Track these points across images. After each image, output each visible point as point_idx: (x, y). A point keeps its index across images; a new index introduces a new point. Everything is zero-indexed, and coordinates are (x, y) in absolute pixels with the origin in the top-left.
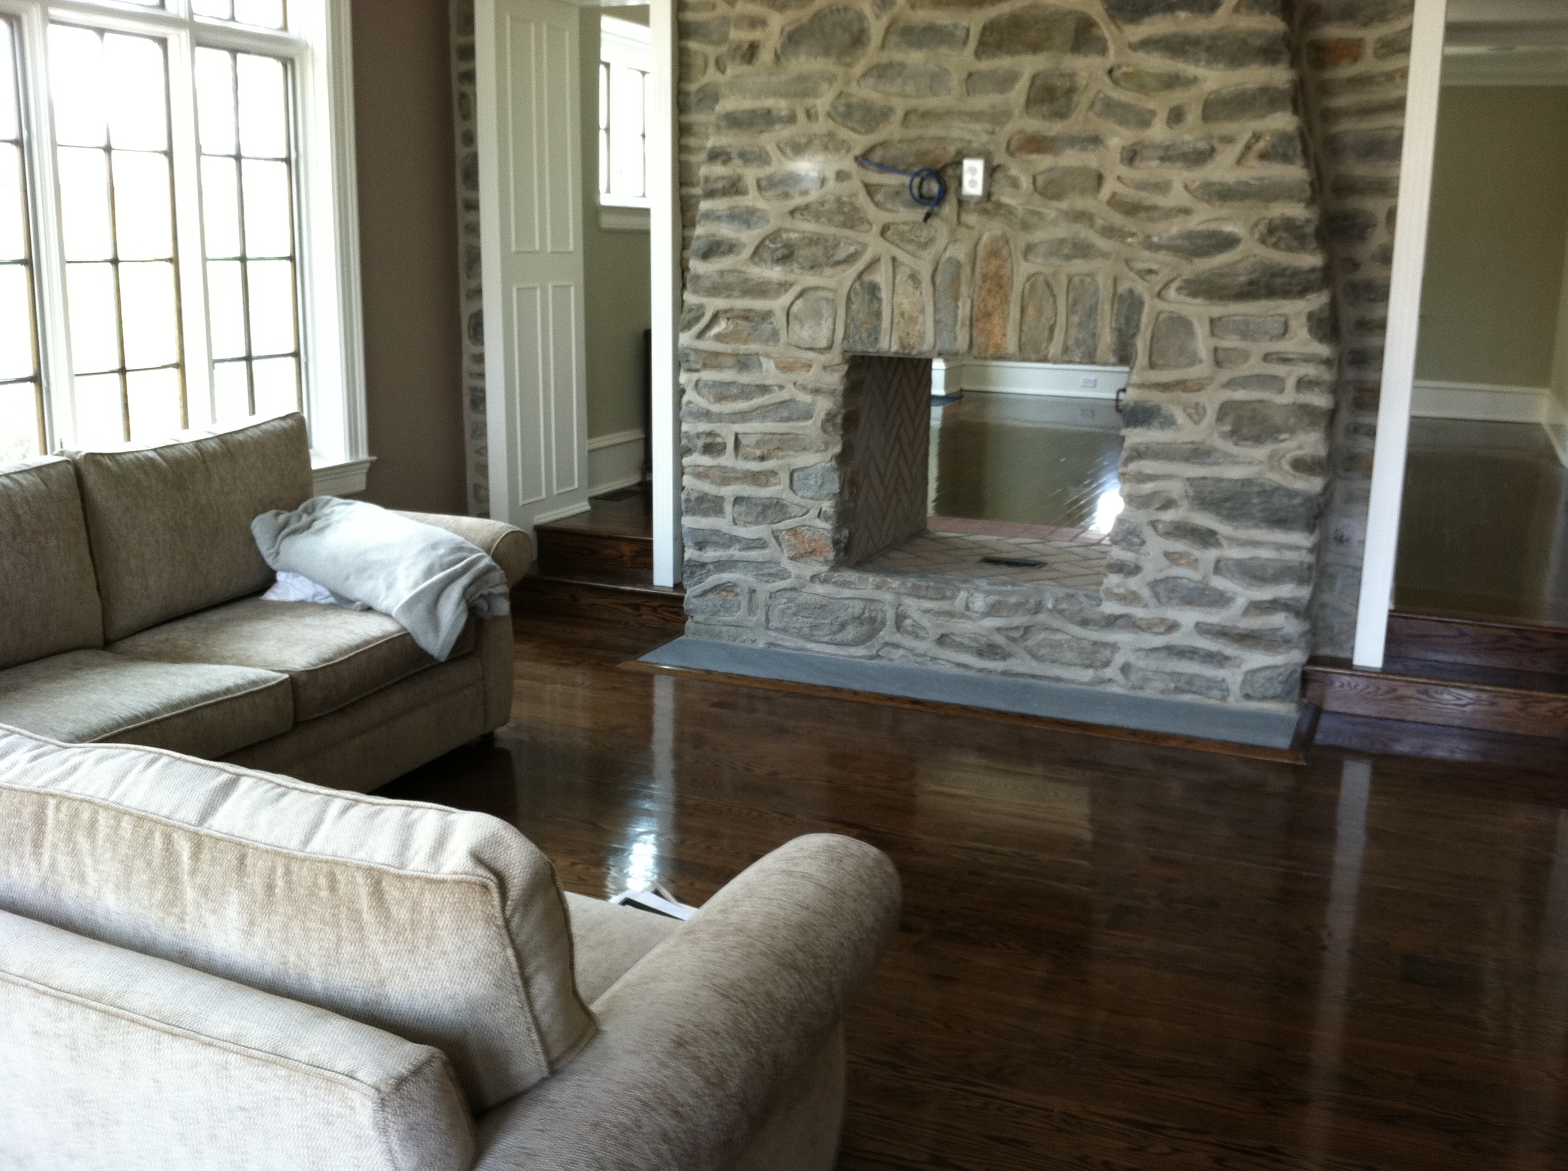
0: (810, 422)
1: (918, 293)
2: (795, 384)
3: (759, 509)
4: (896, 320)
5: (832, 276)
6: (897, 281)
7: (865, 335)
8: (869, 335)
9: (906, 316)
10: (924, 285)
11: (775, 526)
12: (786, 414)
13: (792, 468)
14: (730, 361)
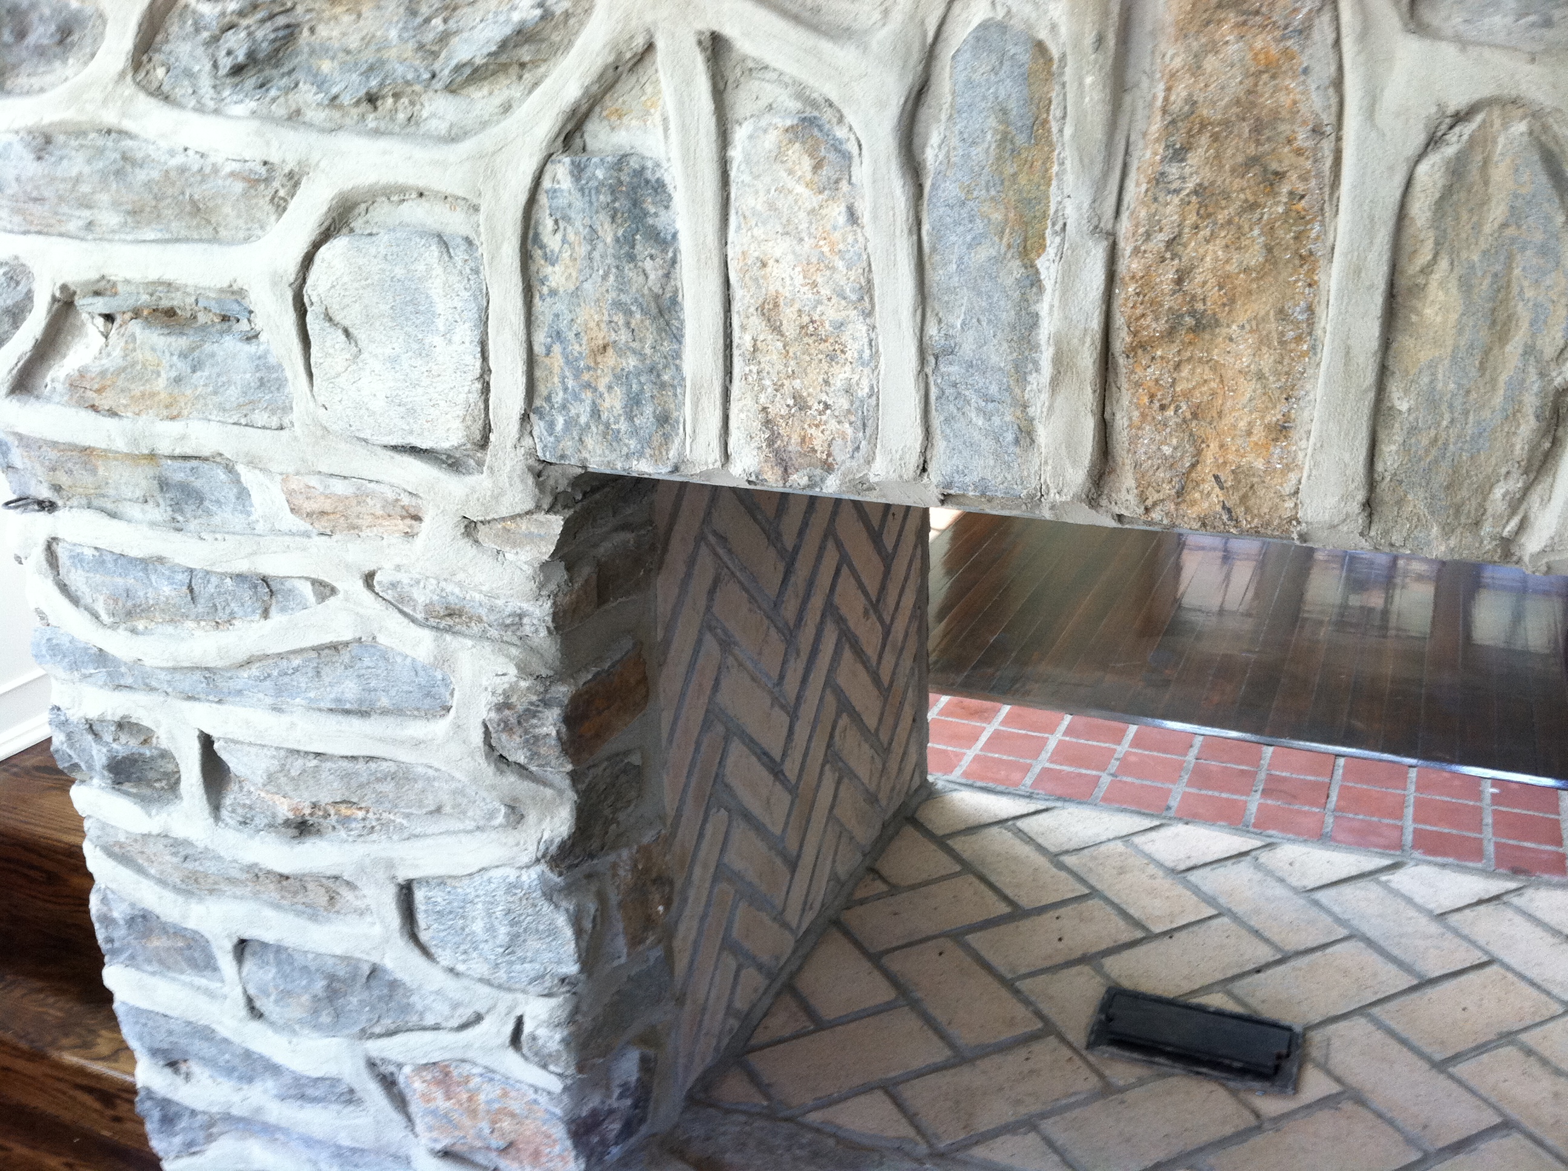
0: (441, 727)
1: (837, 212)
2: (369, 579)
3: (320, 985)
4: (742, 340)
5: (452, 137)
6: (736, 153)
7: (614, 403)
8: (634, 402)
9: (789, 318)
10: (861, 172)
11: (377, 1048)
12: (350, 690)
13: (403, 875)
14: (138, 479)
